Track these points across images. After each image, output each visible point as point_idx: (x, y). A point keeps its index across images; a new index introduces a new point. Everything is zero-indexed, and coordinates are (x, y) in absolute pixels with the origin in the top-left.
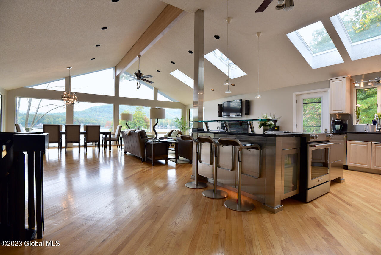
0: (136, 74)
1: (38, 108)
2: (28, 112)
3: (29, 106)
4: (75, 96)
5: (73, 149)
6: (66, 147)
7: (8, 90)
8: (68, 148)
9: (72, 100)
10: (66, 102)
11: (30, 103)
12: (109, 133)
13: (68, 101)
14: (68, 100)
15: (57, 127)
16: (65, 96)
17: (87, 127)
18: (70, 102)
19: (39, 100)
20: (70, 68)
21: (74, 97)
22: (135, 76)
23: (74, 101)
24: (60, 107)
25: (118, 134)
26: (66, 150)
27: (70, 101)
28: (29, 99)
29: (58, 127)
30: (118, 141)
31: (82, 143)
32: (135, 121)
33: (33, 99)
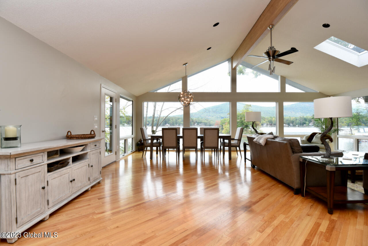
0: (268, 53)
1: (161, 111)
2: (154, 115)
3: (155, 110)
4: (192, 96)
5: (190, 154)
6: (184, 151)
7: (137, 96)
8: (185, 152)
9: (189, 100)
10: (183, 103)
11: (155, 107)
12: (228, 138)
13: (185, 102)
14: (185, 100)
15: (174, 131)
16: (181, 96)
17: (204, 130)
18: (187, 103)
19: (162, 103)
20: (186, 65)
21: (190, 97)
22: (266, 56)
23: (190, 101)
24: (178, 109)
25: (239, 138)
26: (184, 154)
27: (187, 101)
28: (154, 103)
29: (176, 130)
30: (239, 147)
31: (199, 147)
32: (242, 120)
33: (157, 103)
